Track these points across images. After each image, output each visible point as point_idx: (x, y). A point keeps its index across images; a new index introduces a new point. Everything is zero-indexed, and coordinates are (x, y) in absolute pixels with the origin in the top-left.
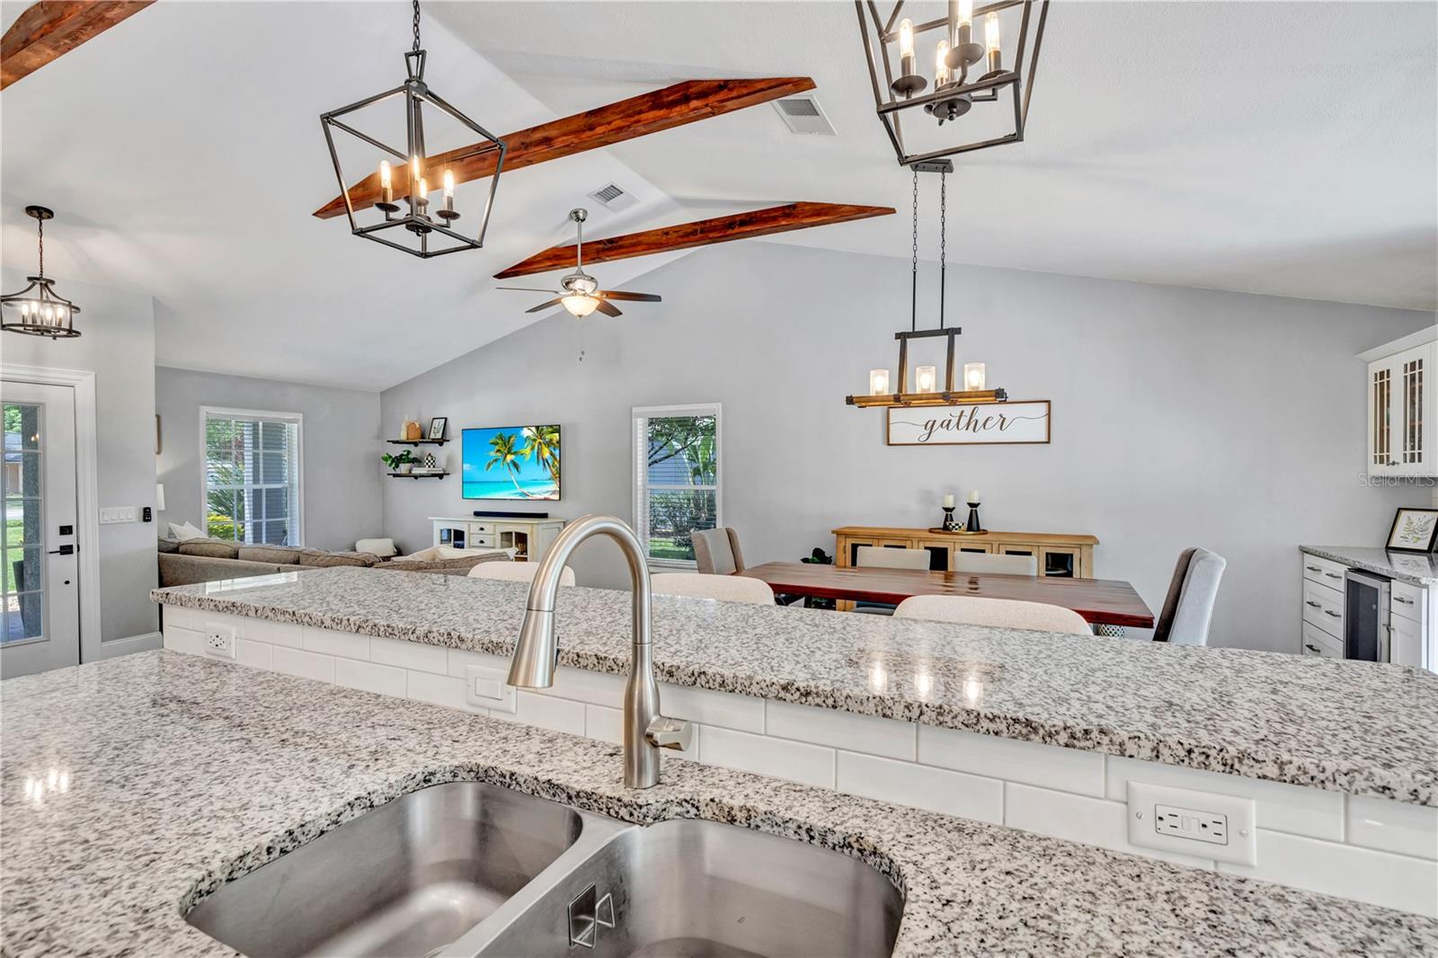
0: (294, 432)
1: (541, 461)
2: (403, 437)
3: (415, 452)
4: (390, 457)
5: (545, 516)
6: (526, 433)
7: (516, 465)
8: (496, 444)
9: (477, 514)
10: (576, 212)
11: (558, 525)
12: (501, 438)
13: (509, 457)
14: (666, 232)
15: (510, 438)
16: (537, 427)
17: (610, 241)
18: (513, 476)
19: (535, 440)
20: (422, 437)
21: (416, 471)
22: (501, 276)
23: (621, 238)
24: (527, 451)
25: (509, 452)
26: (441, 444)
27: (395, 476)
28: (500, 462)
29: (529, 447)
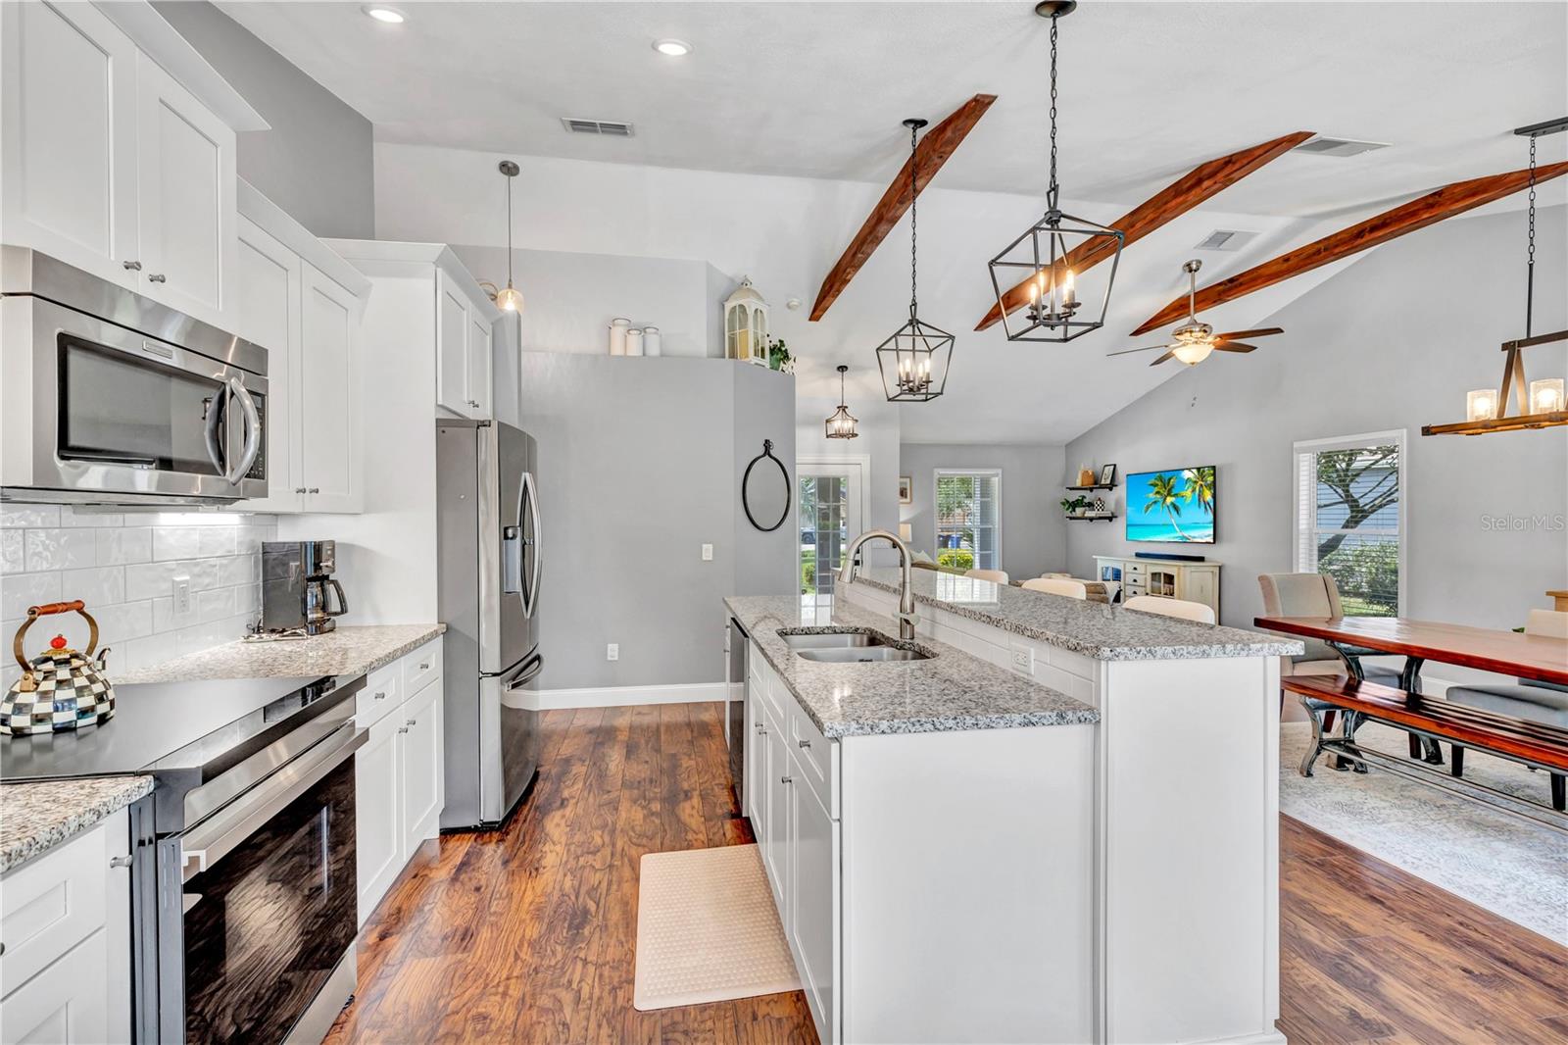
0: (996, 482)
1: (1202, 503)
2: (1078, 484)
3: (1089, 496)
4: (1068, 502)
5: (1201, 559)
6: (1187, 474)
7: (1176, 508)
8: (1155, 485)
9: (1138, 555)
10: (1189, 265)
11: (1212, 569)
12: (1161, 479)
13: (1170, 500)
14: (1286, 259)
15: (1170, 479)
16: (1198, 469)
17: (1231, 280)
18: (1174, 519)
19: (1196, 482)
20: (1095, 483)
21: (1089, 514)
22: (1137, 333)
23: (1241, 275)
24: (1188, 493)
25: (1169, 494)
26: (1111, 489)
27: (1071, 518)
28: (1160, 504)
29: (1190, 489)
